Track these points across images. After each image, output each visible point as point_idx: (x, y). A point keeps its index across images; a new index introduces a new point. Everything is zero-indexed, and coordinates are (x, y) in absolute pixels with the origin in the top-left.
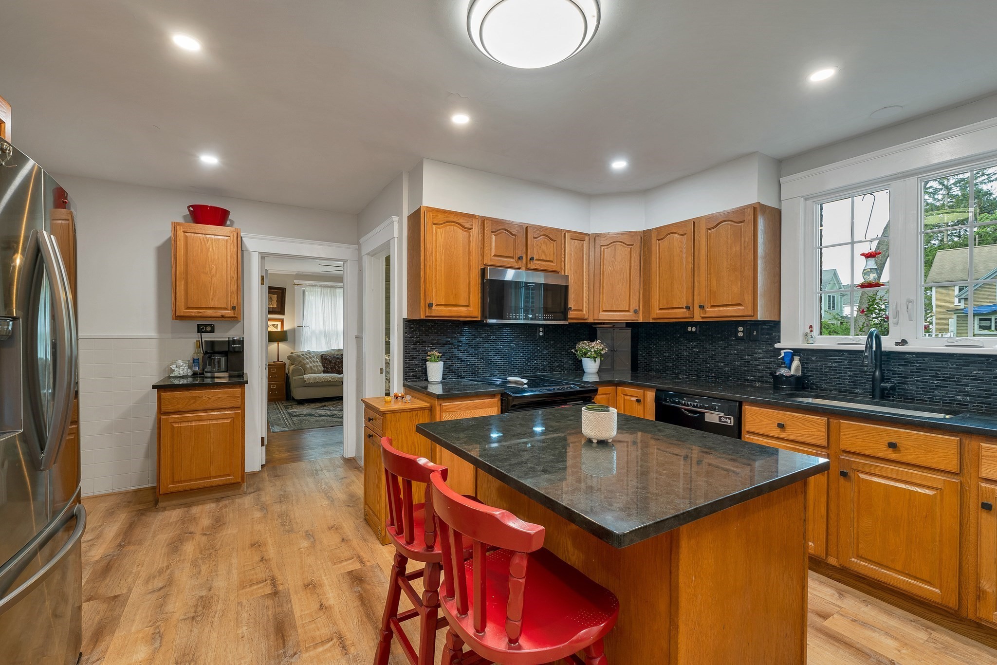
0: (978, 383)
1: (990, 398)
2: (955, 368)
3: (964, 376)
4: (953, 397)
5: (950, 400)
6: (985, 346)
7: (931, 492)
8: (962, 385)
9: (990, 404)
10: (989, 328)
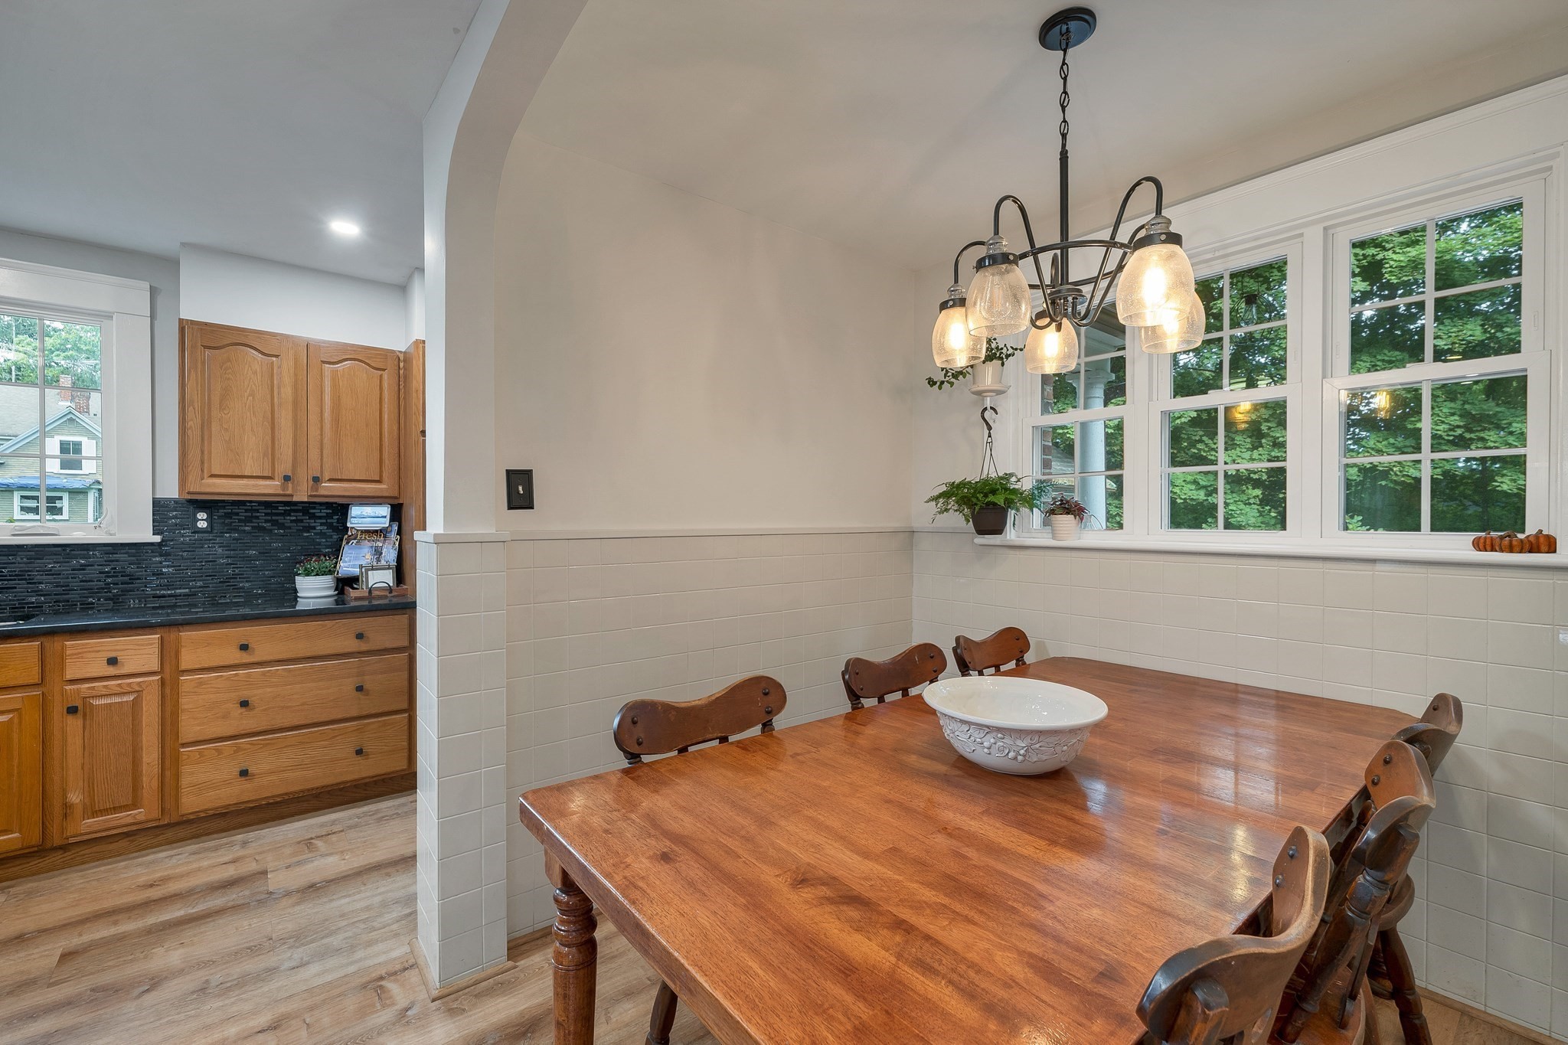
0: (54, 579)
1: (68, 594)
2: (26, 563)
3: (37, 571)
4: (24, 600)
5: (19, 604)
6: (61, 534)
7: (6, 716)
8: (35, 583)
9: (68, 601)
10: (36, 510)
